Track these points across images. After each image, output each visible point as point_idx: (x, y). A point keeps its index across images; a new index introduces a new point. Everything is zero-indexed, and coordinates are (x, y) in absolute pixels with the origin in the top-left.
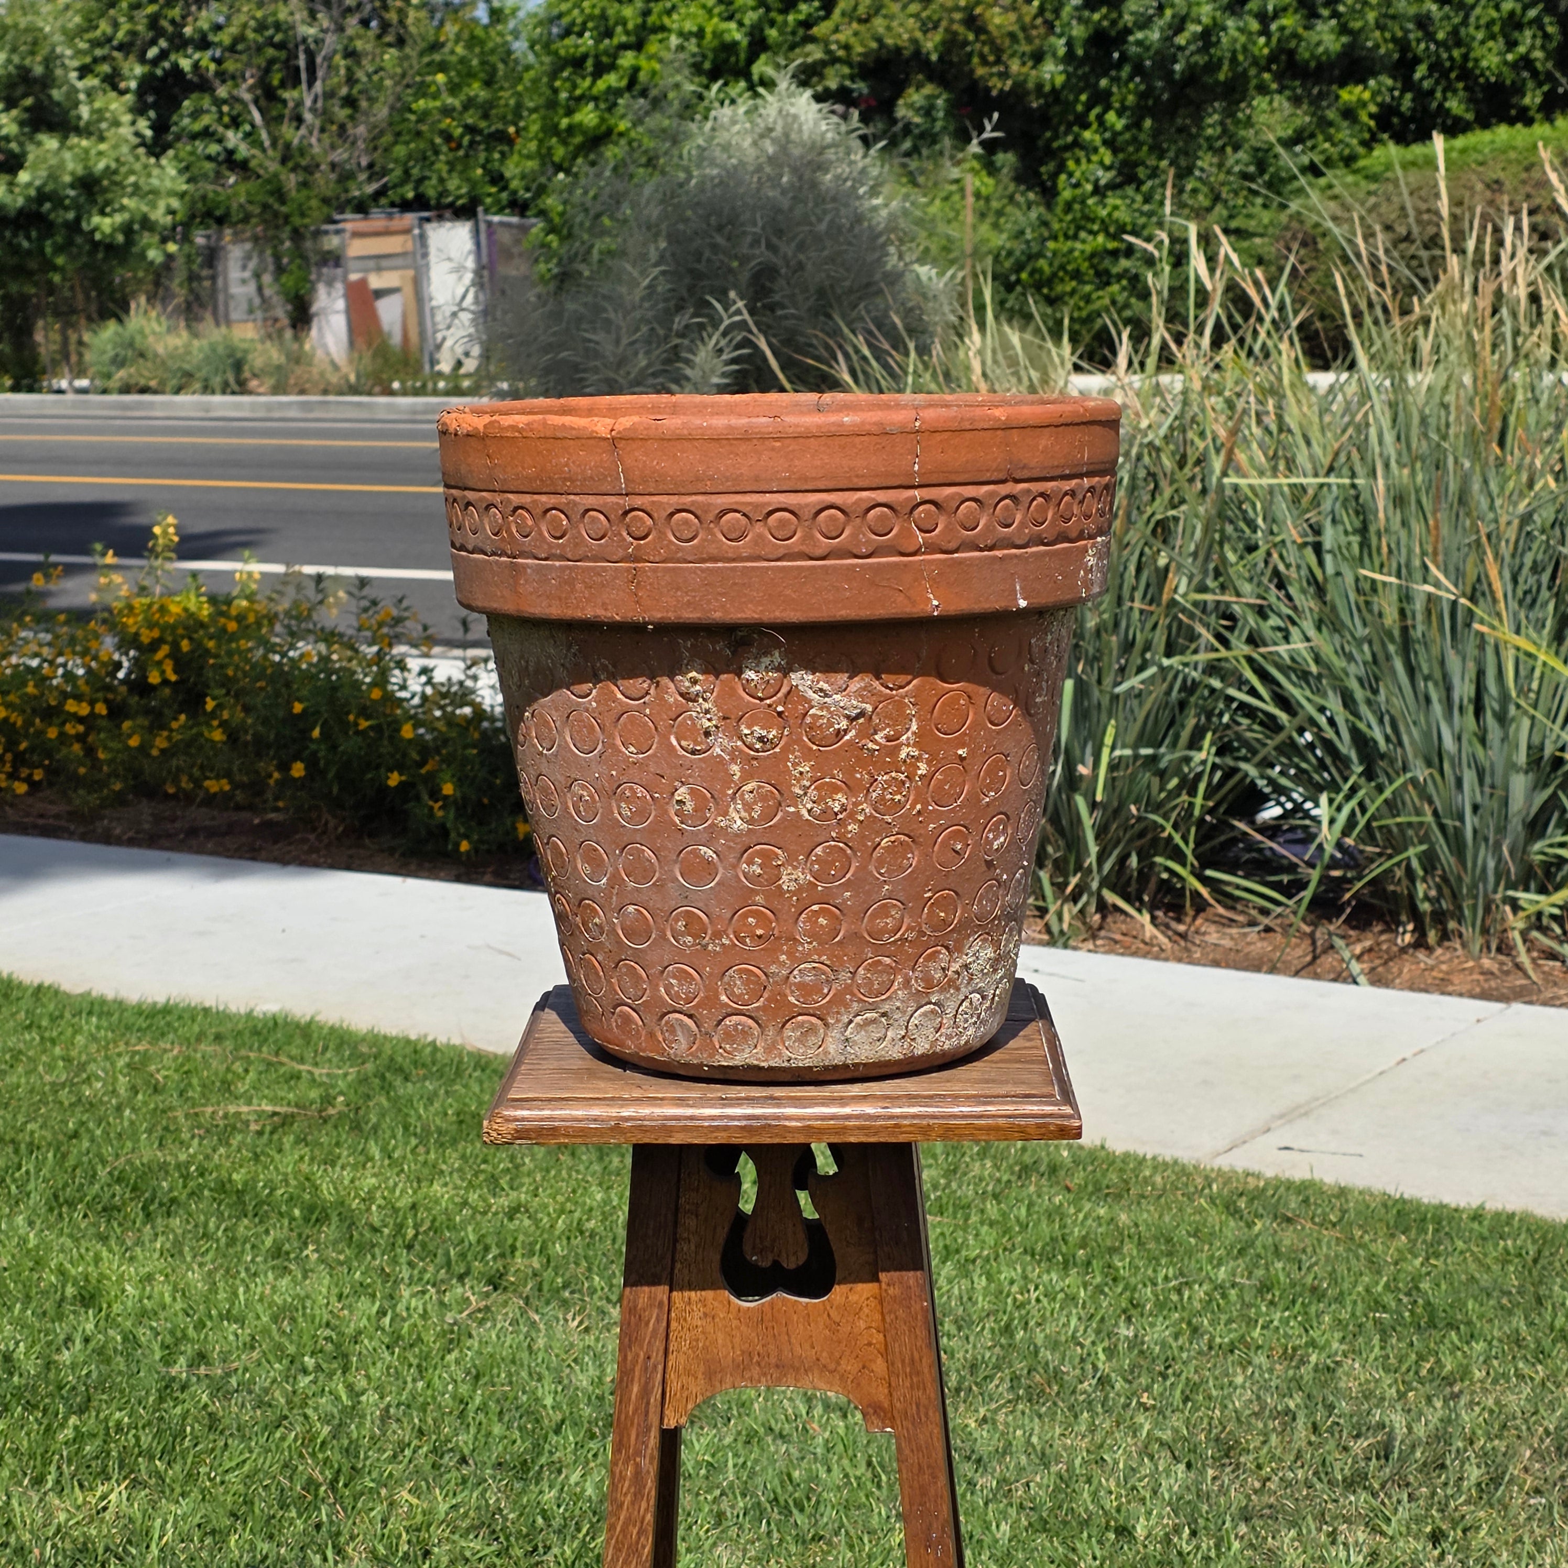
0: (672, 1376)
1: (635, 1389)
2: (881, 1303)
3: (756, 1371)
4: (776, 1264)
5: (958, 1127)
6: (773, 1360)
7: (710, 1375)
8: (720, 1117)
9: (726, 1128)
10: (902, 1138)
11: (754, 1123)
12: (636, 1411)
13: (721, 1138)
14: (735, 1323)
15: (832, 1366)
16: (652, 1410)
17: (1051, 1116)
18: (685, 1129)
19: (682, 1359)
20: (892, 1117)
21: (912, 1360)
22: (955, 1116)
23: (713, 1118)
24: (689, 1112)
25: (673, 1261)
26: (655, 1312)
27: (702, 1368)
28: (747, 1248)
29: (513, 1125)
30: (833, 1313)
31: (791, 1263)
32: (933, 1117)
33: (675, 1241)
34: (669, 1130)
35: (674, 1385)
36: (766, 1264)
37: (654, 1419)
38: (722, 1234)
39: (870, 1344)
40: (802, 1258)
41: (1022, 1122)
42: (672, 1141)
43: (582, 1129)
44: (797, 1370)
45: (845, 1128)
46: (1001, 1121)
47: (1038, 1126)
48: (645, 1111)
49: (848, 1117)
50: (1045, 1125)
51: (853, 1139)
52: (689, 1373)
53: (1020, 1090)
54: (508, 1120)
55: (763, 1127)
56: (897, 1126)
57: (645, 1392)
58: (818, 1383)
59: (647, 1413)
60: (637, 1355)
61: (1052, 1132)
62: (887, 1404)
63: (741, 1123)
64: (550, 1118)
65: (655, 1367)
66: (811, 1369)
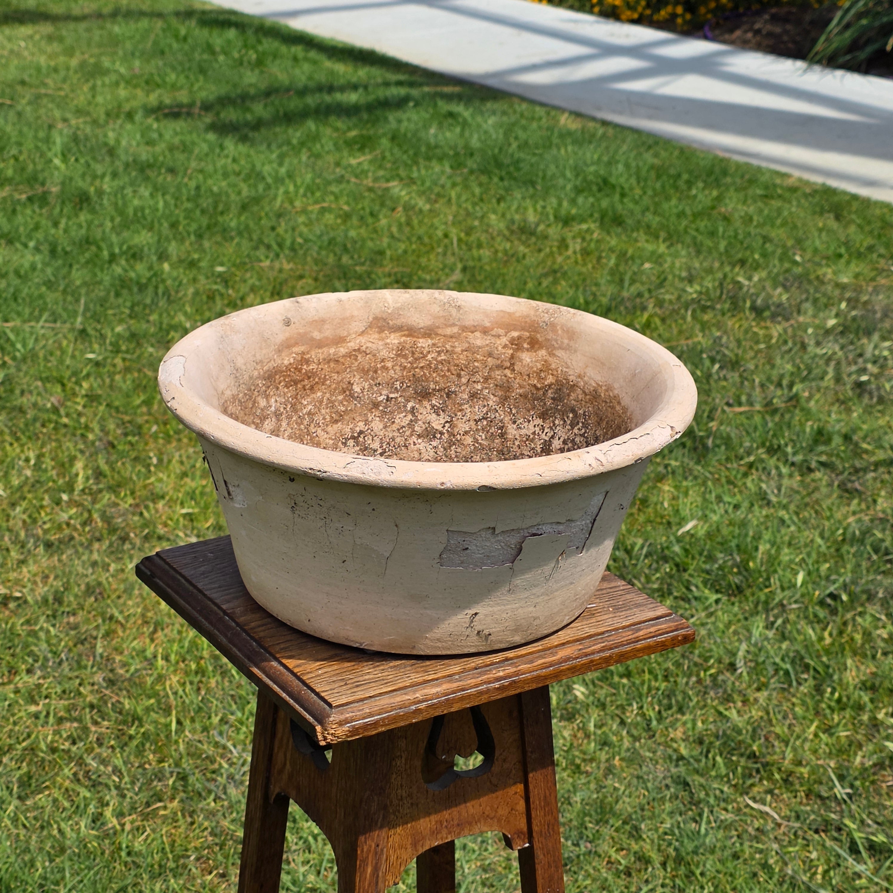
0: (391, 852)
1: (369, 870)
2: (526, 766)
3: (445, 832)
5: (627, 652)
6: (456, 822)
7: (417, 844)
9: (488, 691)
11: (505, 683)
12: (370, 884)
14: (432, 804)
15: (493, 815)
16: (380, 880)
17: (677, 629)
18: (462, 699)
19: (397, 838)
21: (545, 797)
22: (622, 645)
23: (477, 686)
27: (410, 840)
28: (439, 751)
29: (346, 728)
30: (494, 780)
32: (610, 648)
34: (451, 703)
35: (393, 858)
37: (381, 886)
39: (515, 793)
40: (474, 748)
44: (470, 824)
46: (651, 641)
47: (672, 639)
48: (433, 691)
49: (560, 662)
50: (674, 637)
52: (401, 847)
53: (650, 614)
54: (341, 724)
57: (376, 869)
58: (485, 829)
59: (377, 883)
60: (370, 846)
61: (679, 641)
62: (525, 829)
63: (497, 685)
64: (371, 715)
65: (382, 850)
66: (479, 820)
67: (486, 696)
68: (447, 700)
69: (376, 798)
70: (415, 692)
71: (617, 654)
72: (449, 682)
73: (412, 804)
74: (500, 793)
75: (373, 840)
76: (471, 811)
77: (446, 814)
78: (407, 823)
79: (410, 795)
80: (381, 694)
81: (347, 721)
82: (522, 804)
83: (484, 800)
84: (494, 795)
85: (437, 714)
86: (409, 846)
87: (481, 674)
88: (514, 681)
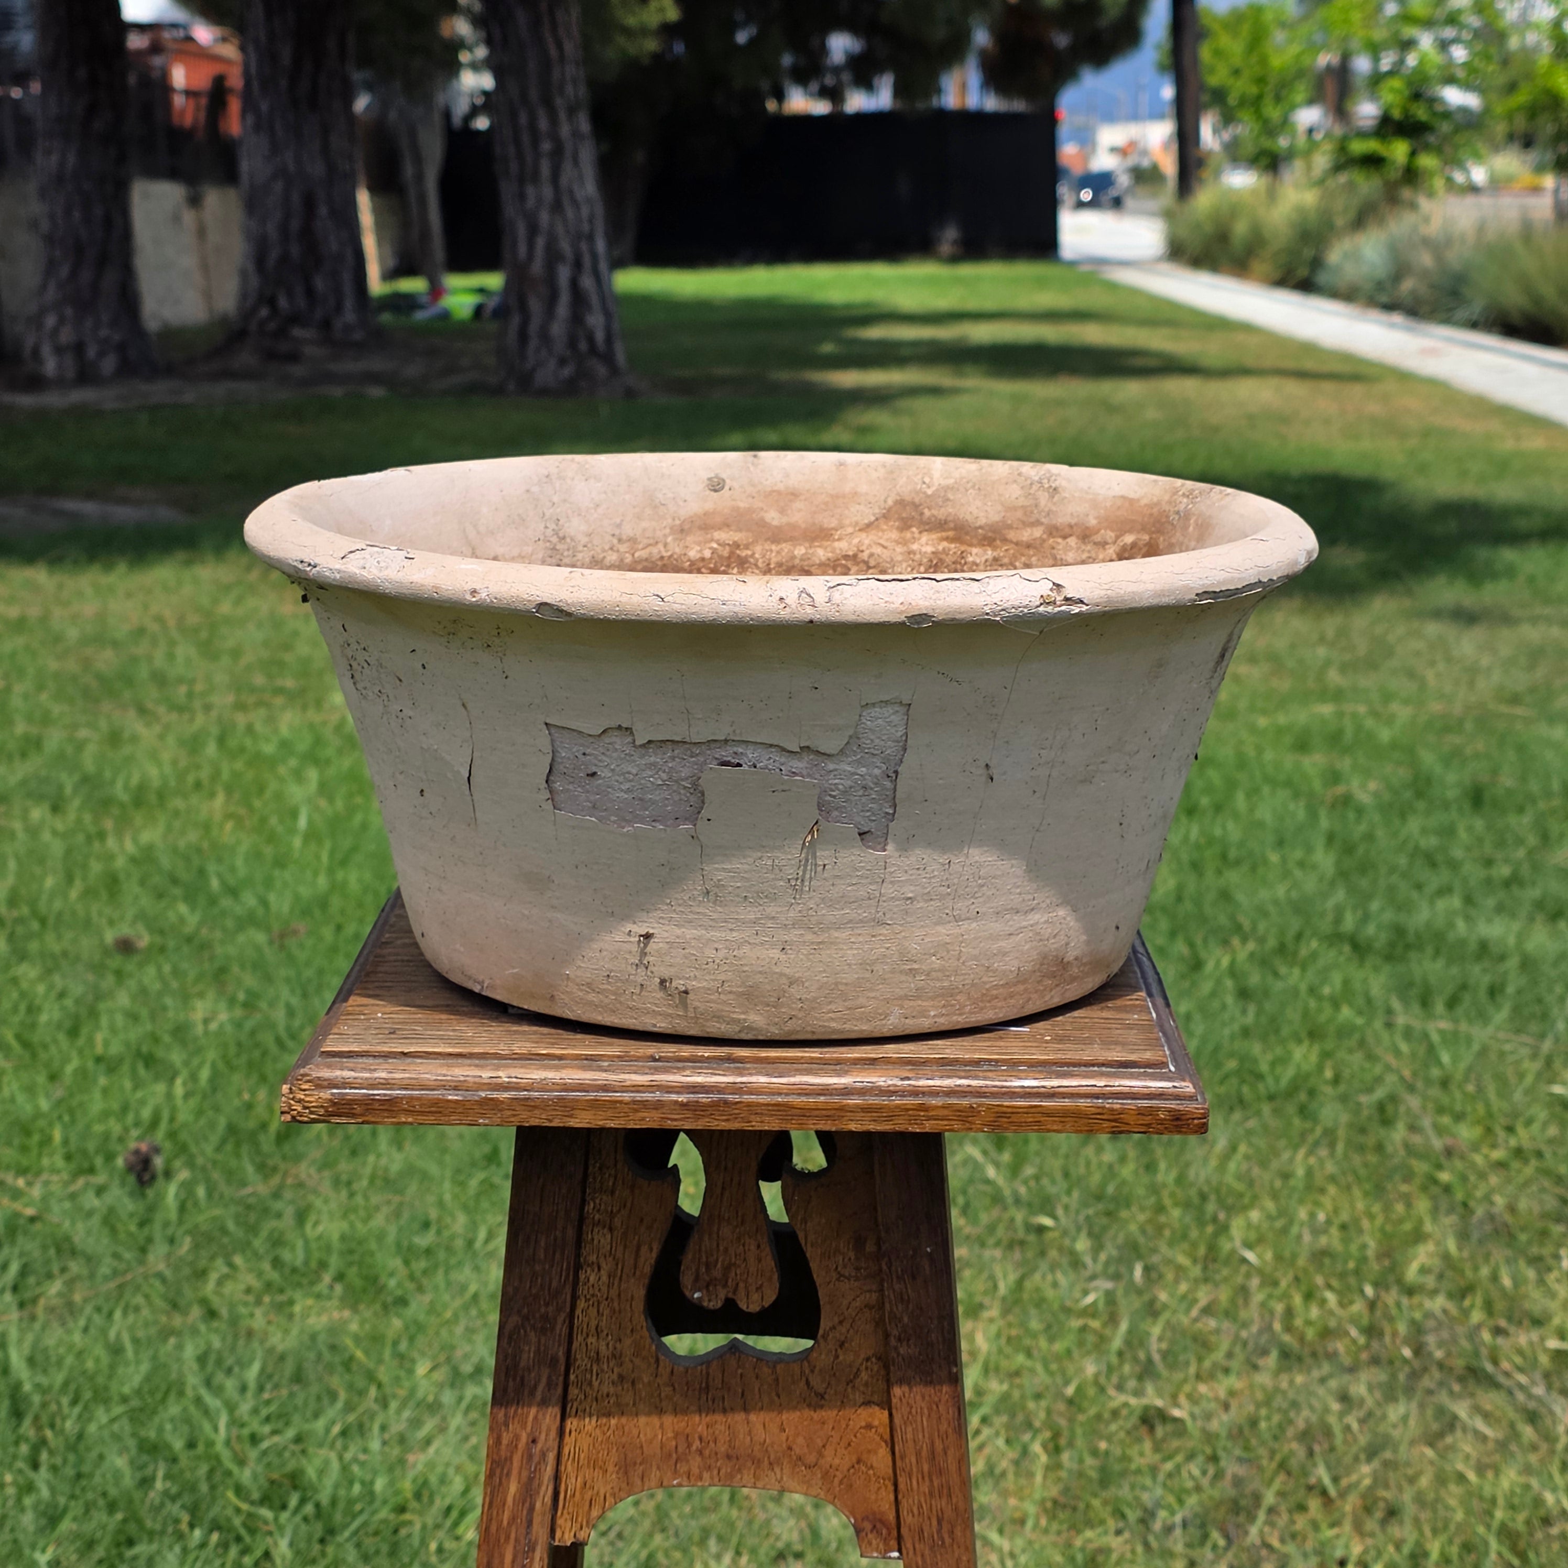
0: (569, 1467)
1: (513, 1487)
2: (886, 1367)
3: (695, 1463)
4: (730, 1303)
5: (1015, 1111)
6: (722, 1449)
7: (625, 1468)
8: (650, 1088)
9: (658, 1105)
10: (929, 1127)
11: (703, 1098)
12: (513, 1519)
13: (650, 1121)
14: (667, 1390)
15: (811, 1459)
16: (537, 1519)
17: (1160, 1095)
18: (595, 1105)
19: (585, 1442)
20: (915, 1092)
21: (933, 1452)
22: (1012, 1094)
23: (637, 1088)
24: (600, 1077)
25: (574, 1298)
26: (545, 1373)
27: (614, 1457)
28: (687, 1280)
29: (326, 1094)
30: (815, 1381)
31: (751, 1304)
32: (978, 1093)
33: (578, 1267)
34: (569, 1107)
35: (572, 1481)
36: (715, 1304)
37: (540, 1531)
38: (649, 1257)
39: (869, 1427)
40: (771, 1296)
41: (1116, 1104)
42: (574, 1123)
43: (436, 1102)
44: (757, 1462)
45: (843, 1109)
46: (1083, 1103)
47: (1141, 1112)
48: (537, 1074)
49: (847, 1091)
50: (1151, 1111)
51: (853, 1127)
52: (594, 1464)
53: (1116, 1055)
54: (320, 1084)
55: (715, 1105)
56: (922, 1107)
57: (528, 1492)
58: (788, 1482)
59: (530, 1523)
60: (517, 1437)
61: (1161, 1122)
62: (891, 1517)
63: (682, 1098)
64: (386, 1084)
65: (544, 1455)
66: (778, 1462)
67: (656, 1115)
68: (561, 1099)
69: (532, 1336)
70: (497, 1068)
71: (989, 1108)
72: (584, 1068)
73: (621, 1378)
74: (829, 1414)
75: (524, 1425)
76: (760, 1434)
77: (698, 1424)
78: (608, 1415)
79: (616, 1356)
80: (427, 1055)
81: (332, 1084)
82: (881, 1459)
83: (791, 1417)
84: (816, 1416)
85: (534, 1122)
86: (611, 1468)
87: (657, 1070)
88: (726, 1102)
